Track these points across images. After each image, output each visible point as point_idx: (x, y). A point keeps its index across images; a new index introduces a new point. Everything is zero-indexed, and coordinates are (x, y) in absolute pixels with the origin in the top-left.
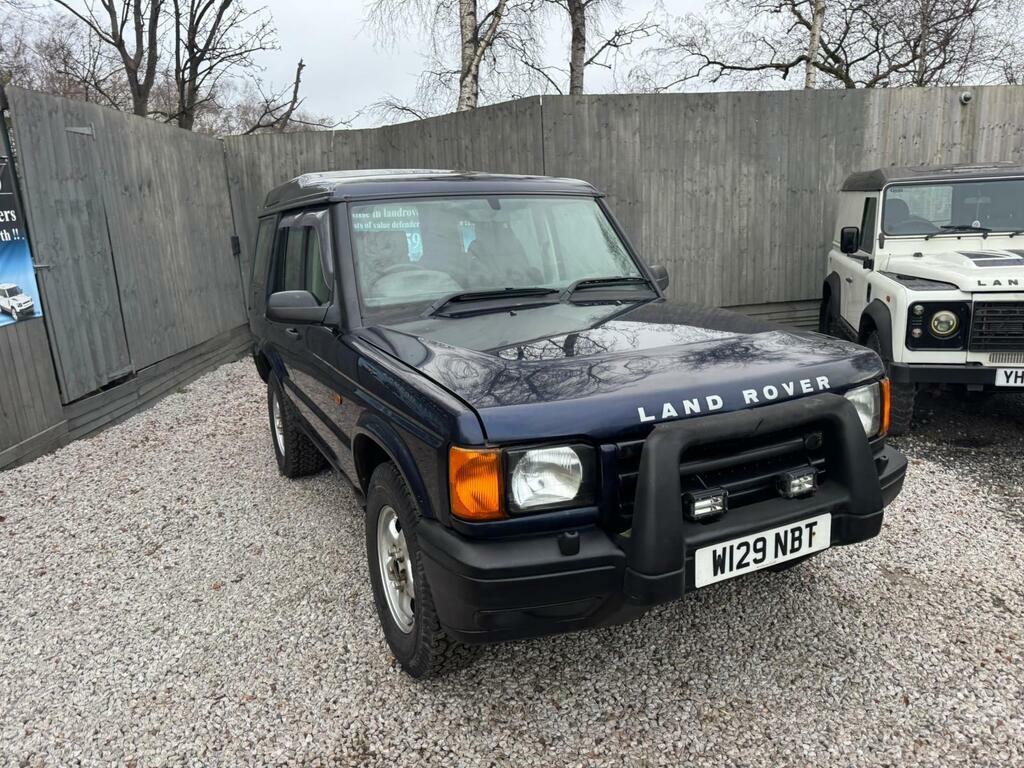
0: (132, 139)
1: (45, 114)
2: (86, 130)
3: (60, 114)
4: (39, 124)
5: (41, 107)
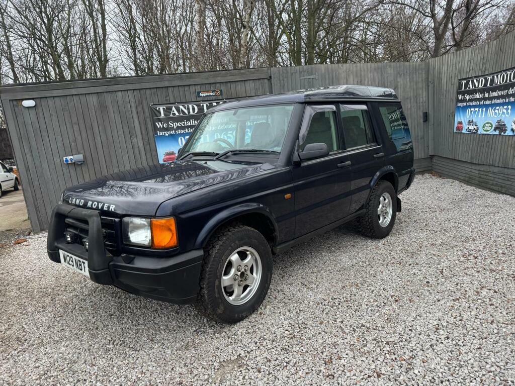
0: (343, 75)
1: (289, 74)
2: (312, 77)
3: (298, 73)
4: (285, 79)
5: (287, 72)
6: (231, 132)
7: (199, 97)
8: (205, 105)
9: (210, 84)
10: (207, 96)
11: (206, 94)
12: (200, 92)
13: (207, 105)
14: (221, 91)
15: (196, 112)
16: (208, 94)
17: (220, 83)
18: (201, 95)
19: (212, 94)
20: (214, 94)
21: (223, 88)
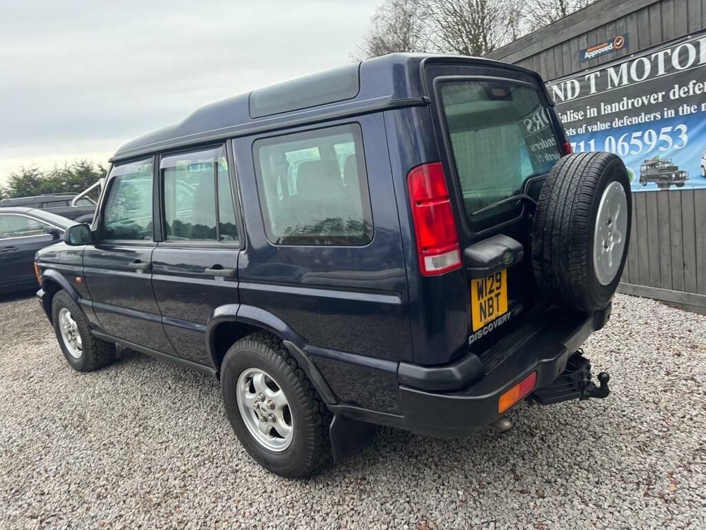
6: (639, 134)
7: (583, 60)
8: (592, 76)
9: (604, 26)
10: (597, 56)
11: (596, 52)
12: (585, 51)
13: (596, 77)
14: (626, 37)
15: (576, 95)
16: (603, 50)
17: (625, 16)
18: (587, 55)
19: (606, 49)
20: (610, 47)
21: (631, 27)
